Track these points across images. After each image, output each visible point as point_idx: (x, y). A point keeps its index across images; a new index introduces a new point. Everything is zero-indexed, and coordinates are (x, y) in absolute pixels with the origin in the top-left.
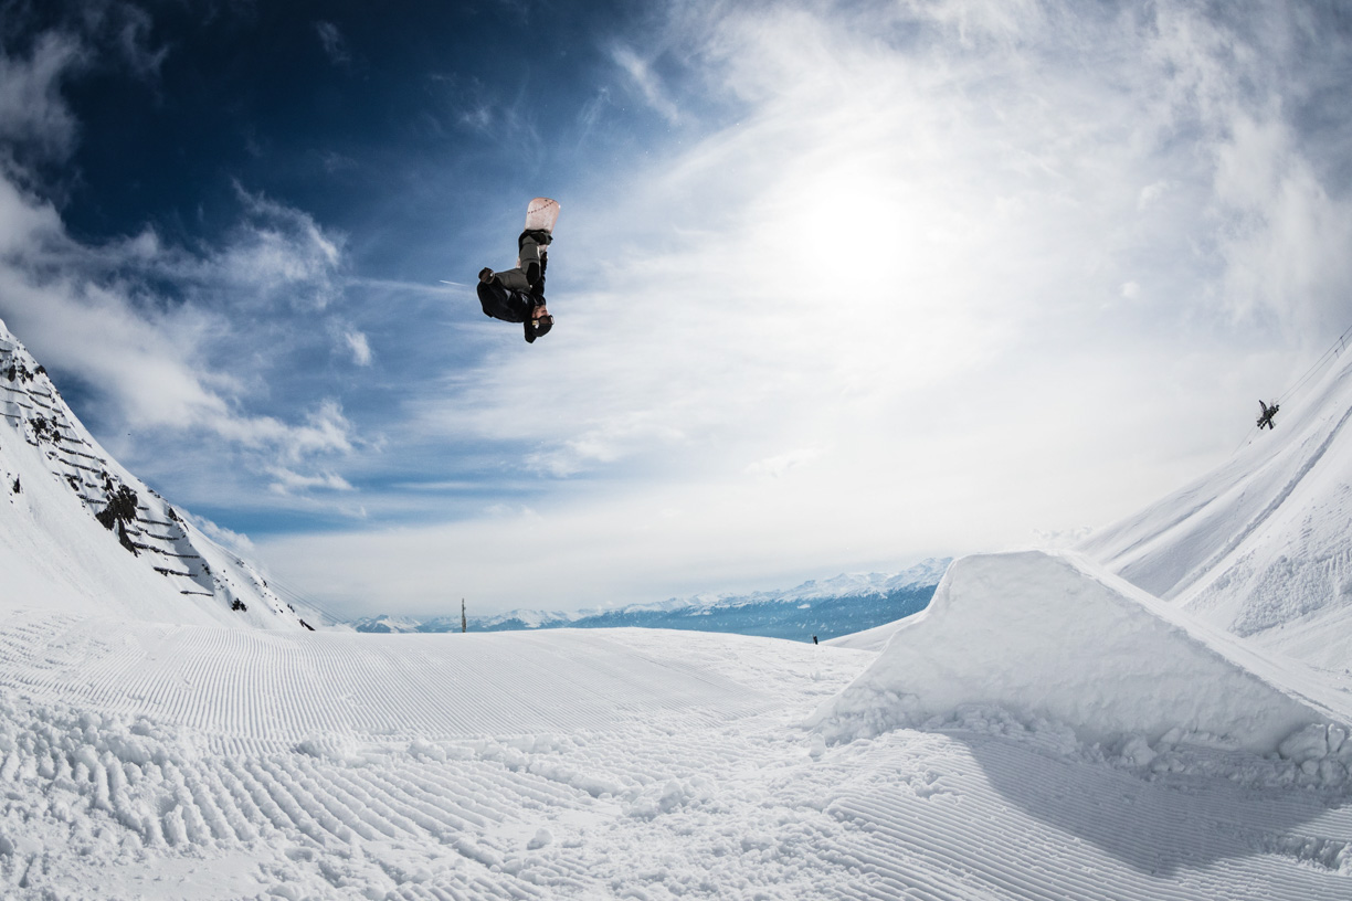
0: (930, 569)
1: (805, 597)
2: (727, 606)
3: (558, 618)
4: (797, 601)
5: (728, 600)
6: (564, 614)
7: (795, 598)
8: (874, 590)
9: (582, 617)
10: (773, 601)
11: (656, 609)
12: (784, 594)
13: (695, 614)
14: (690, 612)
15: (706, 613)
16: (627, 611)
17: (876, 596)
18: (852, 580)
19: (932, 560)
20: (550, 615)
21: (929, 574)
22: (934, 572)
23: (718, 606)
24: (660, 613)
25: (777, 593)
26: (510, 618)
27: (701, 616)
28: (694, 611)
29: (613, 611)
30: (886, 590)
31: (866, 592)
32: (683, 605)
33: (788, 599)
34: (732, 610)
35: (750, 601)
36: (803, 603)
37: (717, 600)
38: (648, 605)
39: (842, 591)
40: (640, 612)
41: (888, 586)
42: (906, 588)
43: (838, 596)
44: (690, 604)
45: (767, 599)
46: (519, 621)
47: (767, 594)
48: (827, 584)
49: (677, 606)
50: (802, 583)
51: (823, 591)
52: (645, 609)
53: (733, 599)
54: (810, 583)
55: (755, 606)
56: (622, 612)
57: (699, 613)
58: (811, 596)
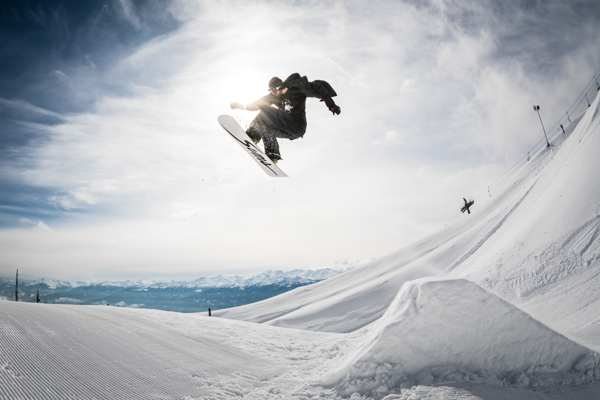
0: (269, 276)
1: (199, 286)
2: (157, 287)
3: (66, 285)
4: (195, 287)
5: (158, 284)
6: (70, 283)
7: (194, 286)
8: (237, 285)
9: (79, 285)
10: (182, 286)
11: (119, 285)
12: (188, 283)
13: (139, 290)
14: (136, 288)
15: (146, 290)
16: (103, 285)
17: (238, 288)
18: (226, 279)
19: (270, 272)
20: (62, 283)
21: (268, 278)
22: (271, 277)
23: (152, 287)
24: (121, 288)
25: (185, 282)
26: (41, 282)
27: (143, 291)
28: (139, 288)
29: (96, 284)
30: (244, 285)
31: (233, 286)
32: (133, 285)
33: (190, 286)
34: (159, 290)
35: (169, 286)
36: (198, 289)
37: (152, 283)
38: (114, 283)
39: (220, 284)
40: (110, 286)
41: (244, 283)
42: (255, 285)
44: (137, 284)
45: (179, 285)
46: (45, 284)
47: (179, 282)
48: (211, 280)
49: (130, 284)
50: (199, 278)
51: (209, 283)
52: (113, 285)
53: (160, 283)
54: (202, 279)
55: (172, 289)
56: (100, 285)
57: (142, 290)
58: (203, 286)
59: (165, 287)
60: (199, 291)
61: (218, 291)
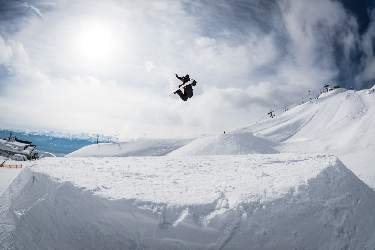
0: (83, 135)
1: (51, 136)
2: (32, 134)
4: (49, 136)
5: (33, 133)
7: (48, 135)
8: (68, 137)
10: (43, 135)
12: (46, 134)
13: (24, 135)
14: (23, 134)
15: (27, 135)
17: (69, 139)
18: (63, 134)
28: (24, 134)
30: (71, 138)
33: (47, 135)
34: (33, 136)
35: (37, 134)
36: (50, 137)
37: (30, 132)
39: (60, 136)
42: (77, 139)
43: (59, 137)
45: (42, 134)
47: (42, 133)
50: (51, 132)
51: (56, 135)
54: (52, 132)
55: (39, 136)
58: (52, 136)
59: (36, 135)
60: (51, 138)
61: (60, 140)
